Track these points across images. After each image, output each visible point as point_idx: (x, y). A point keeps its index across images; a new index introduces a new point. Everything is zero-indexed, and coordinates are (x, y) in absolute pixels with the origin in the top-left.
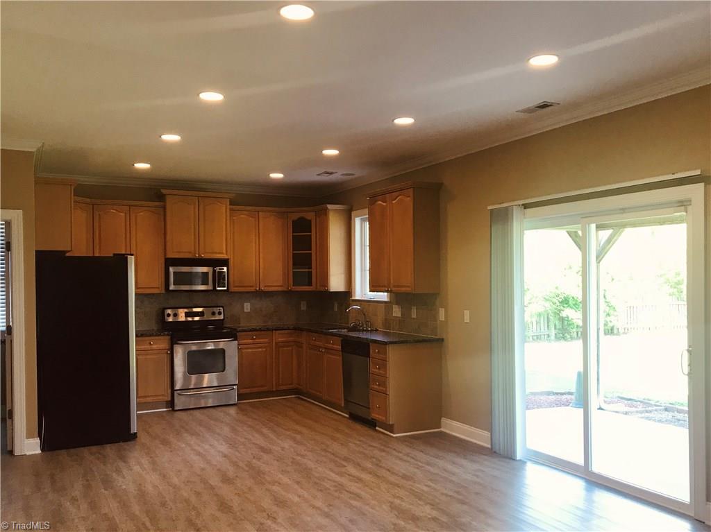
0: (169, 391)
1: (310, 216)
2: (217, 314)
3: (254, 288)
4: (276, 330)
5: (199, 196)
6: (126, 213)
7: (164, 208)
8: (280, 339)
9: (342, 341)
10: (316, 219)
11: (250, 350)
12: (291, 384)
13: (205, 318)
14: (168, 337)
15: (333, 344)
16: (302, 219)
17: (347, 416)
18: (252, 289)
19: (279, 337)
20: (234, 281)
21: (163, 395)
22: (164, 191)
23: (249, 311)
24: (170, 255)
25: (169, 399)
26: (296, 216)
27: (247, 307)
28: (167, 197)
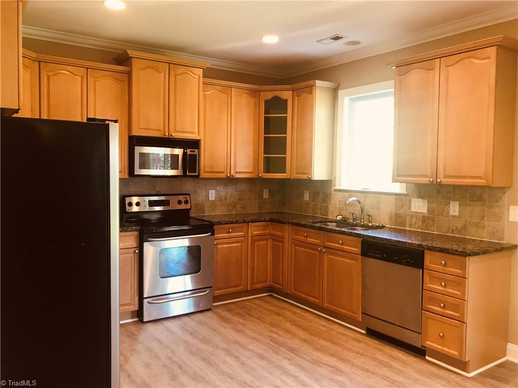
0: (137, 299)
1: (286, 95)
2: (183, 203)
3: (226, 174)
4: (252, 222)
5: (169, 63)
6: (82, 77)
7: (129, 74)
8: (255, 233)
9: (362, 241)
10: (293, 98)
11: (226, 246)
12: (265, 282)
13: (171, 207)
14: (136, 233)
15: (342, 244)
16: (276, 99)
17: (364, 332)
18: (223, 176)
19: (255, 230)
20: (204, 167)
21: (130, 304)
22: (131, 53)
23: (214, 199)
24: (136, 132)
25: (137, 308)
26: (269, 96)
27: (212, 195)
28: (134, 60)
